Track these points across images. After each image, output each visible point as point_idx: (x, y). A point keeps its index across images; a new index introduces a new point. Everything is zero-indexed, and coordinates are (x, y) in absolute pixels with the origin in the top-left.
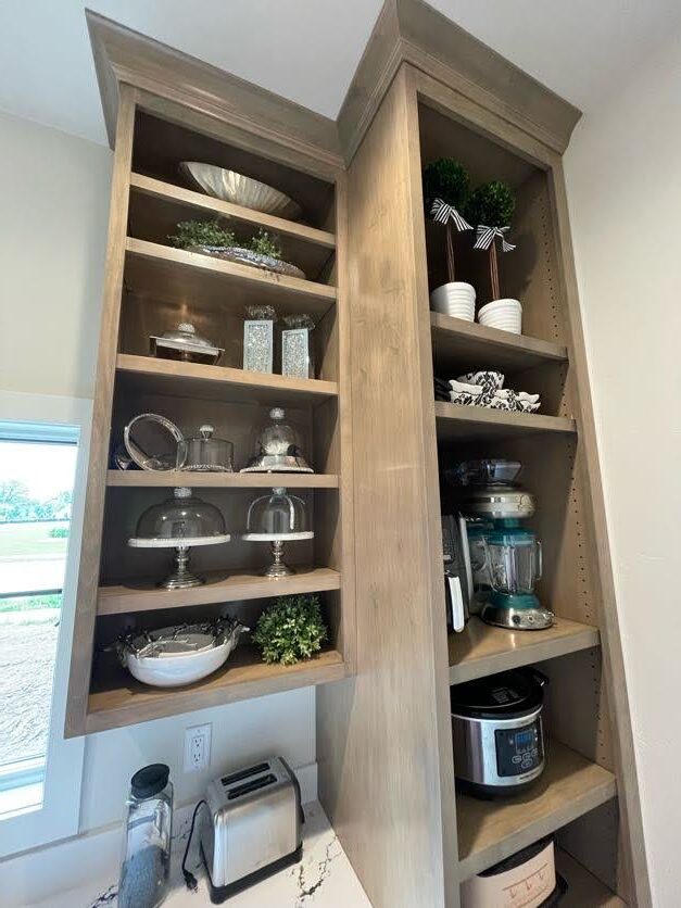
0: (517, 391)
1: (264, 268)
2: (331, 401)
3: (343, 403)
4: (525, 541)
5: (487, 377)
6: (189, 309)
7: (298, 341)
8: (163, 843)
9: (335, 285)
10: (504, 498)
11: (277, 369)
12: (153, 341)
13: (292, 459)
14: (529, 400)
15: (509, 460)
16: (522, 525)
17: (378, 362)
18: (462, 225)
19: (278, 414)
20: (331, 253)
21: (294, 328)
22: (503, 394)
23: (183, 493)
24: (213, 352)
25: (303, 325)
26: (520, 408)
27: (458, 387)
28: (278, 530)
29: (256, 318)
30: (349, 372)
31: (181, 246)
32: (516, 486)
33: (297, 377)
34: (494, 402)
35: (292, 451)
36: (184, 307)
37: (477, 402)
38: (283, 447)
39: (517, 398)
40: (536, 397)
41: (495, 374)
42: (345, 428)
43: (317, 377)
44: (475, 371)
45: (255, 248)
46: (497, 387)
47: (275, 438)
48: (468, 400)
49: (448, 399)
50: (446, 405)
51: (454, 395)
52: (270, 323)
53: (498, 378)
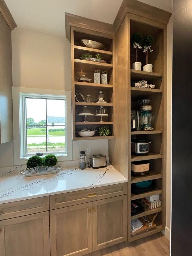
0: (149, 84)
1: (98, 62)
2: (111, 89)
3: (114, 89)
4: (150, 115)
5: (143, 82)
6: (83, 71)
7: (105, 76)
8: (85, 162)
9: (112, 64)
10: (146, 107)
11: (101, 83)
12: (79, 79)
13: (104, 101)
14: (152, 86)
15: (148, 99)
16: (150, 112)
17: (121, 80)
18: (140, 48)
19: (101, 92)
20: (112, 56)
21: (104, 74)
22: (146, 85)
23: (85, 107)
24: (89, 80)
25: (106, 73)
26: (150, 88)
27: (136, 84)
28: (102, 113)
29: (96, 72)
30: (115, 83)
31: (83, 59)
32: (149, 104)
33: (105, 84)
34: (144, 87)
35: (104, 99)
36: (82, 71)
37: (140, 87)
38: (102, 98)
39: (149, 86)
40: (154, 85)
41: (145, 81)
42: (114, 94)
43: (108, 84)
44: (140, 81)
45: (96, 58)
46: (145, 84)
47: (101, 97)
48: (138, 87)
49: (134, 86)
50: (133, 87)
51: (135, 86)
52: (99, 73)
53: (146, 82)
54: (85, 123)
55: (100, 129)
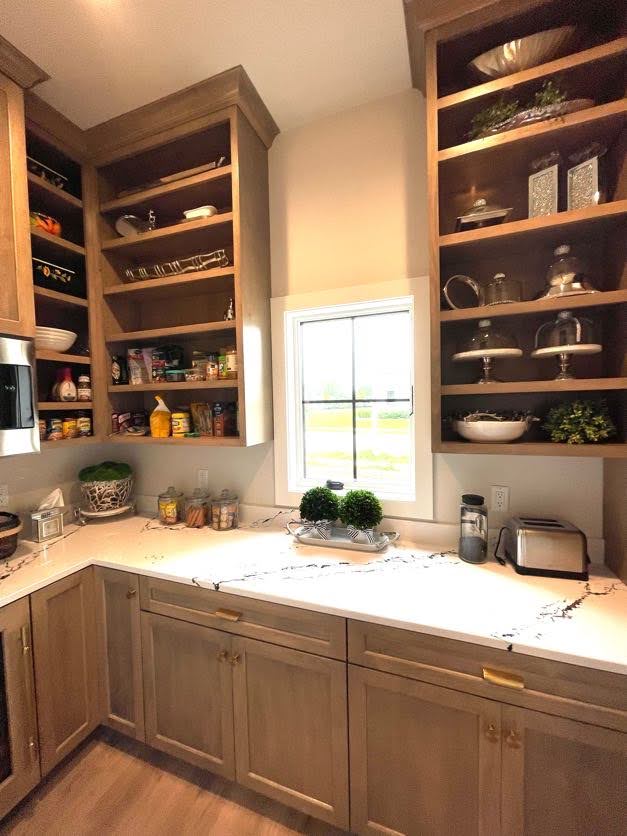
1: (548, 118)
6: (477, 188)
7: (585, 172)
8: (482, 535)
11: (562, 207)
12: (459, 220)
13: (577, 285)
19: (563, 250)
21: (582, 161)
23: (485, 324)
25: (591, 156)
28: (563, 343)
29: (539, 169)
33: (586, 208)
35: (577, 279)
38: (569, 277)
43: (608, 201)
45: (538, 104)
47: (560, 273)
52: (555, 168)
54: (484, 387)
55: (555, 413)
